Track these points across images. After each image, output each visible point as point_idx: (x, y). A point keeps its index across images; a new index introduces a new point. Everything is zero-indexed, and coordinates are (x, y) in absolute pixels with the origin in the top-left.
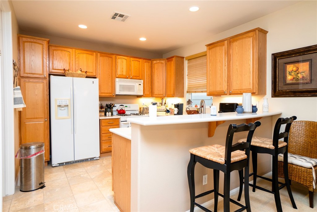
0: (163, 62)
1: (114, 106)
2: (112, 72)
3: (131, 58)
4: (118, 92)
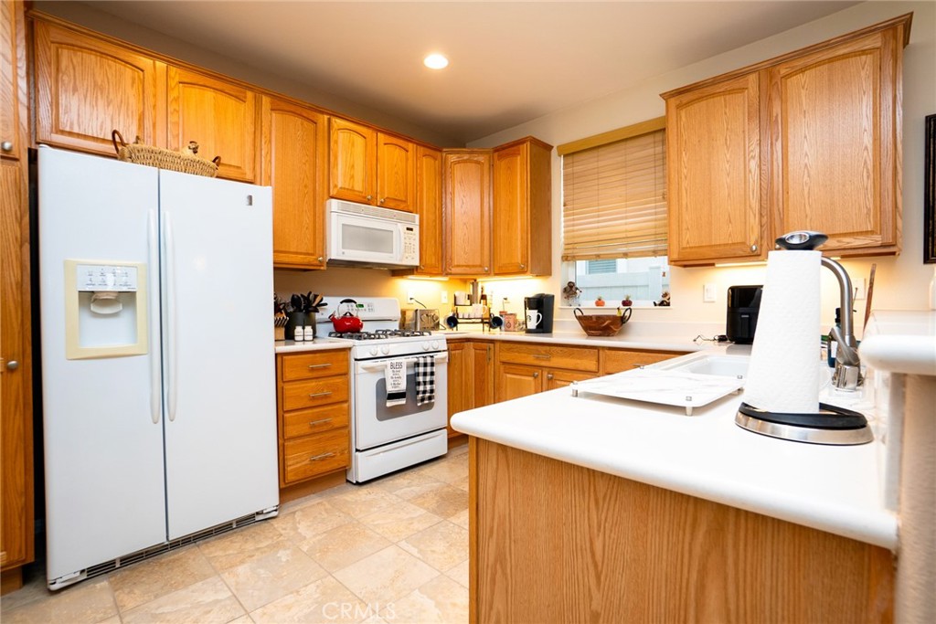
0: (481, 158)
1: (319, 305)
2: (315, 175)
3: (379, 134)
4: (336, 251)
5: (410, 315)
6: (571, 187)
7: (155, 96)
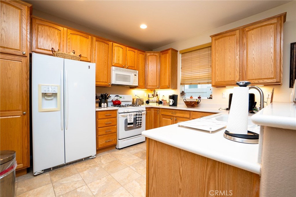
0: (157, 54)
1: (109, 97)
2: (108, 59)
3: (127, 47)
4: (114, 81)
5: (135, 100)
6: (183, 63)
7: (63, 38)
